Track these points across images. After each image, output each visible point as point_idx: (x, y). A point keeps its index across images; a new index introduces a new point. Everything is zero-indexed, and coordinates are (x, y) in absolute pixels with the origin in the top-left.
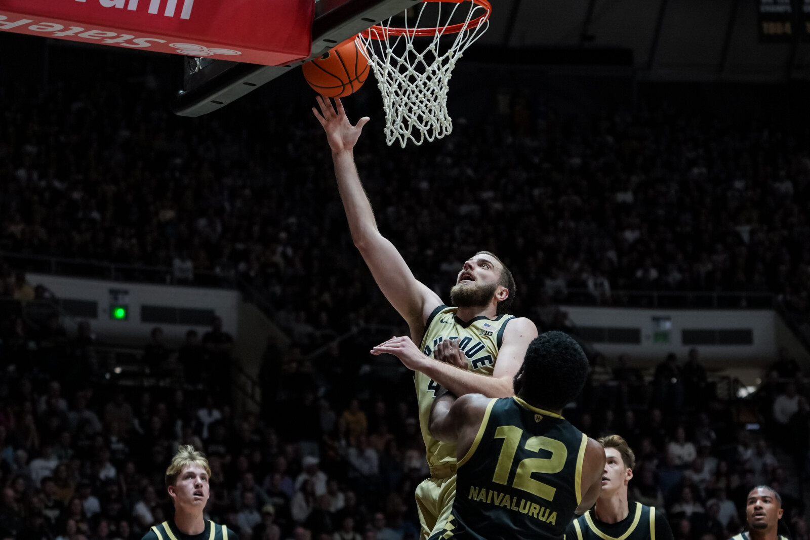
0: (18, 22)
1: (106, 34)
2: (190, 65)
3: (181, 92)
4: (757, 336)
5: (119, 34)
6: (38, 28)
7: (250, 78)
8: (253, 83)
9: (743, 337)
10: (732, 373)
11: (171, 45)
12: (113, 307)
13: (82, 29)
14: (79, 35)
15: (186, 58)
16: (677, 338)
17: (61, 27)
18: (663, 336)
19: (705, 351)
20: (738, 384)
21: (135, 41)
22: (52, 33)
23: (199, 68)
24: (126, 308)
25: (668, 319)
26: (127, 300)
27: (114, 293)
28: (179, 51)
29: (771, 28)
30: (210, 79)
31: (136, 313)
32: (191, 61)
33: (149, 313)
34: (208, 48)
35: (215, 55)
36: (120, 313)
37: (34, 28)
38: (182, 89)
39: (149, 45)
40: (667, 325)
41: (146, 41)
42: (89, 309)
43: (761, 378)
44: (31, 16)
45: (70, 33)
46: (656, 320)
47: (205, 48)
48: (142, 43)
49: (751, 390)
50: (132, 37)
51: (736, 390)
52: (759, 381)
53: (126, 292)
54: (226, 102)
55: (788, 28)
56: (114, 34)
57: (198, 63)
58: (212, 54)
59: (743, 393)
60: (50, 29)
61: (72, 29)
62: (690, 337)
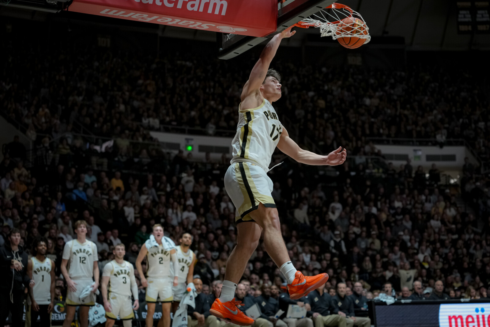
0: (153, 17)
1: (190, 22)
2: (224, 37)
3: (221, 49)
4: (458, 158)
5: (195, 22)
6: (161, 20)
7: (251, 42)
8: (251, 44)
9: (452, 158)
10: (448, 173)
11: (217, 27)
12: (187, 146)
13: (180, 20)
14: (179, 23)
15: (223, 35)
16: (424, 158)
17: (171, 19)
18: (419, 157)
19: (439, 164)
20: (449, 177)
21: (202, 26)
22: (167, 22)
23: (229, 39)
24: (192, 146)
25: (420, 150)
26: (192, 143)
27: (187, 140)
28: (220, 30)
29: (463, 28)
30: (234, 43)
31: (197, 148)
32: (225, 36)
33: (202, 148)
34: (233, 28)
35: (236, 32)
36: (190, 148)
37: (159, 20)
38: (221, 47)
39: (208, 27)
40: (420, 153)
41: (207, 26)
42: (176, 146)
43: (459, 175)
44: (158, 15)
45: (174, 22)
46: (415, 151)
47: (232, 28)
48: (205, 26)
49: (456, 180)
50: (200, 23)
51: (449, 181)
52: (458, 177)
53: (192, 140)
54: (240, 53)
55: (470, 28)
56: (193, 22)
57: (228, 37)
58: (234, 31)
59: (452, 181)
60: (166, 21)
61: (175, 20)
62: (429, 158)
